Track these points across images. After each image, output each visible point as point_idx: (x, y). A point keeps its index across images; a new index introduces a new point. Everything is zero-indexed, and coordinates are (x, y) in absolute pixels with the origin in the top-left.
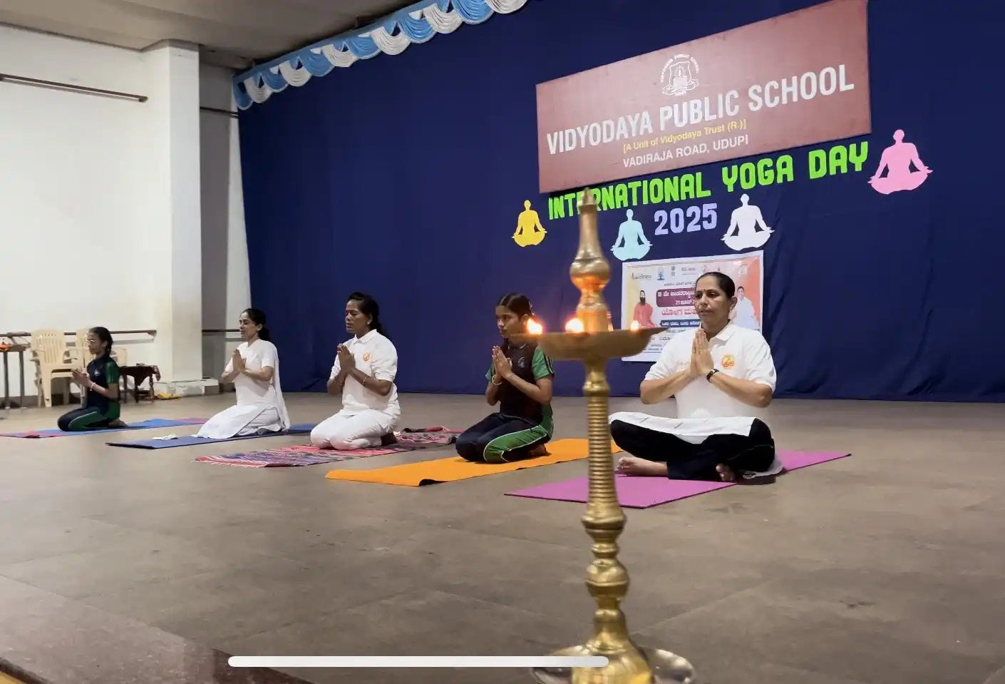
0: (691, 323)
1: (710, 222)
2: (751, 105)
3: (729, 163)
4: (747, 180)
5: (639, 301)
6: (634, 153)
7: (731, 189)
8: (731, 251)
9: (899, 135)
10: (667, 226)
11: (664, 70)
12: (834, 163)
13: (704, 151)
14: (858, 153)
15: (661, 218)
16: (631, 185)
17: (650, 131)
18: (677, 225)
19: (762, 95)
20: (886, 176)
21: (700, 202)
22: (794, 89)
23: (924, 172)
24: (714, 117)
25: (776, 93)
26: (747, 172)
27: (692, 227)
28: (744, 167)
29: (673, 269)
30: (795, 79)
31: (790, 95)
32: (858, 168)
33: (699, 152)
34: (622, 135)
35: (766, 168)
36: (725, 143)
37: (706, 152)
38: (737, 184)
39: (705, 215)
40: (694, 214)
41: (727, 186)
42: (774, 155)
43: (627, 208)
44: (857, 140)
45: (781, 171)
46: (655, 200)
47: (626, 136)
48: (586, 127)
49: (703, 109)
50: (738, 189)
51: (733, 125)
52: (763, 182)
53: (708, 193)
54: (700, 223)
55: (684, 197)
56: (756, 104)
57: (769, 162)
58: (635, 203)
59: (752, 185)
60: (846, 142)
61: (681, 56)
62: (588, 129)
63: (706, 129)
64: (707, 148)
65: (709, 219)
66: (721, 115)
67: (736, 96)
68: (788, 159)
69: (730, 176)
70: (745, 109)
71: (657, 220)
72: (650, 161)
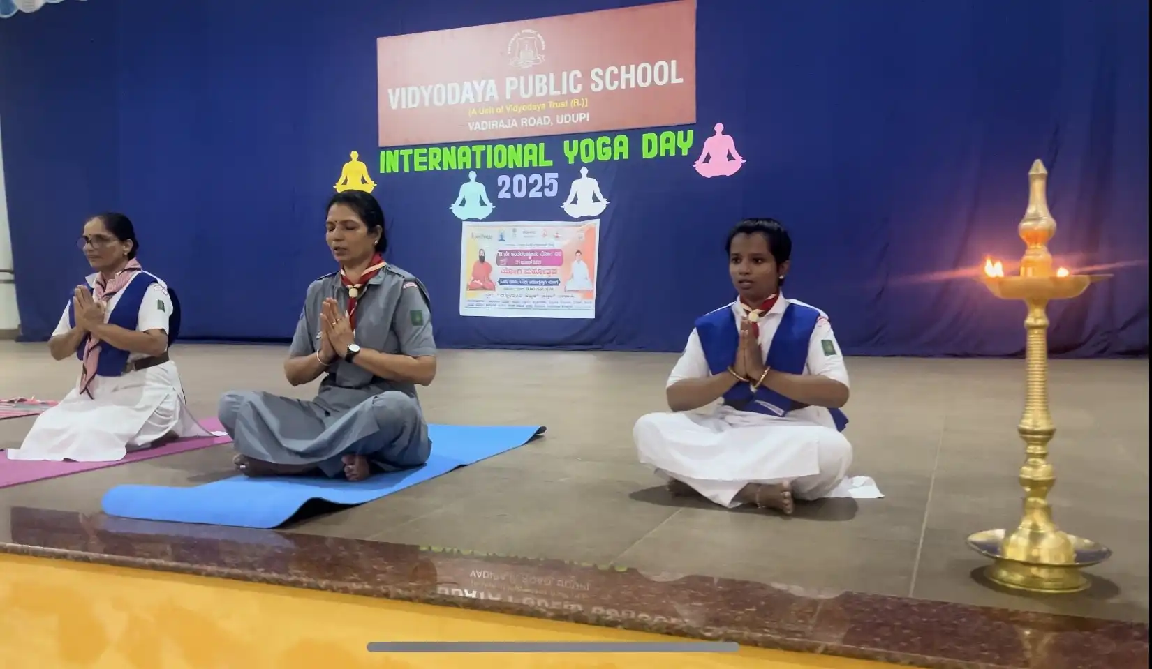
0: (531, 282)
1: (551, 190)
2: (593, 86)
3: (571, 137)
4: (587, 154)
5: (478, 259)
6: (480, 118)
7: (571, 161)
8: (569, 218)
9: (719, 127)
10: (510, 190)
11: (511, 42)
12: (664, 147)
13: (548, 124)
14: (685, 139)
15: (504, 183)
16: (474, 148)
17: (496, 97)
18: (520, 190)
19: (603, 78)
20: (708, 162)
21: (542, 171)
22: (632, 76)
23: (739, 162)
24: (558, 93)
25: (615, 77)
26: (587, 147)
27: (534, 194)
28: (584, 142)
29: (514, 231)
30: (633, 67)
31: (628, 81)
32: (685, 153)
33: (543, 124)
34: (468, 100)
35: (604, 145)
36: (568, 119)
37: (550, 124)
38: (578, 158)
39: (547, 183)
40: (536, 181)
41: (568, 158)
42: (612, 134)
43: (469, 170)
44: (684, 128)
45: (617, 150)
46: (499, 165)
47: (472, 101)
48: (430, 87)
49: (548, 84)
50: (579, 163)
51: (575, 102)
52: (601, 158)
53: (550, 163)
54: (542, 190)
55: (526, 165)
56: (597, 86)
57: (607, 140)
58: (478, 166)
59: (591, 159)
60: (675, 129)
61: (529, 31)
62: (433, 90)
63: (550, 102)
64: (551, 121)
65: (550, 187)
66: (565, 92)
67: (580, 75)
68: (624, 138)
69: (571, 149)
70: (586, 88)
71: (500, 184)
72: (495, 127)
